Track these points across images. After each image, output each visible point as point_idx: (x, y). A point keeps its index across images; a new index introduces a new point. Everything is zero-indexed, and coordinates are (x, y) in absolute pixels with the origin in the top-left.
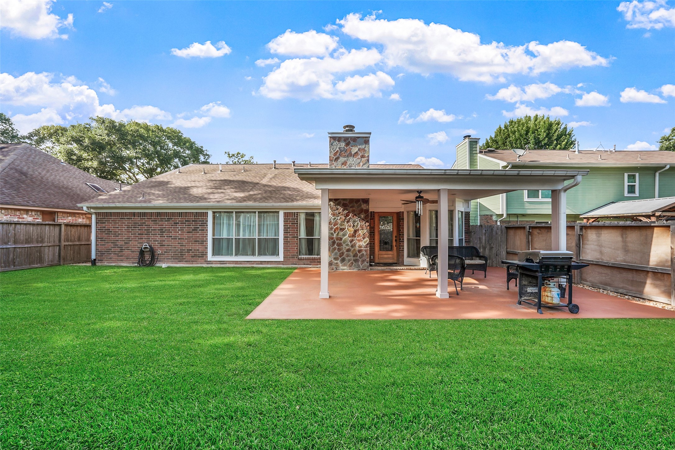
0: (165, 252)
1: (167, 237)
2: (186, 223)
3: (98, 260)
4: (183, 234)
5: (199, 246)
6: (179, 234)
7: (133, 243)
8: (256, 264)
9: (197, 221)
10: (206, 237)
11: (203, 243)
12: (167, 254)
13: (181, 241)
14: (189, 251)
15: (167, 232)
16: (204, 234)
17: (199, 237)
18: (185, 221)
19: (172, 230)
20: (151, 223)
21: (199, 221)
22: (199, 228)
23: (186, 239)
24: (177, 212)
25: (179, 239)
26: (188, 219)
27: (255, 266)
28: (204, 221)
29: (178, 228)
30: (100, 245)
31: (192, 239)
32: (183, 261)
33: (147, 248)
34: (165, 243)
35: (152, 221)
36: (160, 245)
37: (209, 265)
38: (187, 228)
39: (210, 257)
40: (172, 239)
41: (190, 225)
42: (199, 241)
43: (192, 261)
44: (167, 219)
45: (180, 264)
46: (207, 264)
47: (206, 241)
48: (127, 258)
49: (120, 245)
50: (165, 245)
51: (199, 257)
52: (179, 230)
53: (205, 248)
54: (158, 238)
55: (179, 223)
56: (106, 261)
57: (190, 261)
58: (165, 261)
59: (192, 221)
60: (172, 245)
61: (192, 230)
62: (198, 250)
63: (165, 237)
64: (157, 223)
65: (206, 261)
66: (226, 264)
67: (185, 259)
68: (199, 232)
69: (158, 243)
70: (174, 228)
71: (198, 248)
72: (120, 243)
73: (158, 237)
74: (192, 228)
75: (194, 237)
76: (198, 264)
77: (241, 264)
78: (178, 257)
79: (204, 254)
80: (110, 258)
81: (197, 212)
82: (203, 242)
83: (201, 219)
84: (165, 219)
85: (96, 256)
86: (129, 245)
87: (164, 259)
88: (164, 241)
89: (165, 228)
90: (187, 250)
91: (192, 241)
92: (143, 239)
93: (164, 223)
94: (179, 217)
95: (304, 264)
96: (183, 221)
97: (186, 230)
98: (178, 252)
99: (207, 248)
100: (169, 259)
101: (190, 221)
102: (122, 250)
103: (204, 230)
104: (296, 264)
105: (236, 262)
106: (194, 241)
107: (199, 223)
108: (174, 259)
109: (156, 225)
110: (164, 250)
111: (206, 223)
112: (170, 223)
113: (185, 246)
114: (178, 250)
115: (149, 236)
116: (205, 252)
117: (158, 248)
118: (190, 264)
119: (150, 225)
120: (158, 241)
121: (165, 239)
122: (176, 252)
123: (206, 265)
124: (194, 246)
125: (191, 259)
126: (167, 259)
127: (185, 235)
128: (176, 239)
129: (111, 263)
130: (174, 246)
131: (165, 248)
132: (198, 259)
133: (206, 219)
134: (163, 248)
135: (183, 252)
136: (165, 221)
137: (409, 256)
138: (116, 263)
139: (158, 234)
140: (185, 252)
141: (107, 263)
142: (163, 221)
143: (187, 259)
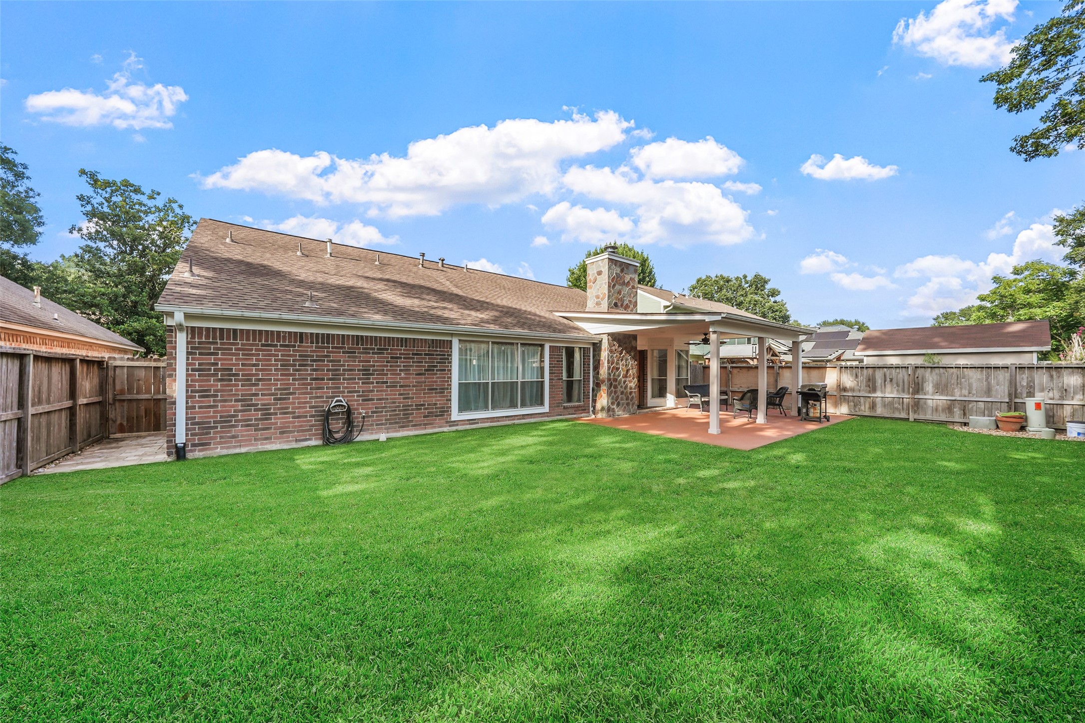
0: (373, 412)
1: (377, 383)
2: (414, 358)
3: (194, 445)
4: (409, 378)
5: (436, 397)
6: (400, 379)
7: (298, 398)
8: (518, 419)
9: (433, 355)
10: (448, 381)
11: (444, 392)
12: (377, 417)
13: (404, 390)
14: (419, 406)
15: (377, 375)
16: (445, 378)
17: (436, 382)
18: (413, 354)
19: (387, 370)
20: (342, 357)
21: (437, 355)
22: (436, 366)
23: (414, 386)
24: (398, 338)
25: (401, 386)
26: (417, 350)
27: (516, 422)
28: (445, 355)
29: (400, 366)
30: (200, 407)
31: (425, 386)
32: (408, 426)
33: (342, 405)
34: (375, 395)
35: (344, 352)
36: (363, 400)
37: (454, 428)
38: (417, 366)
39: (455, 415)
40: (387, 387)
41: (422, 362)
42: (436, 389)
43: (425, 424)
44: (378, 349)
45: (403, 431)
46: (450, 426)
47: (448, 389)
48: (282, 433)
49: (263, 405)
50: (373, 400)
51: (436, 416)
52: (401, 370)
53: (447, 400)
54: (359, 386)
55: (401, 358)
56: (220, 443)
57: (420, 425)
58: (372, 430)
59: (426, 354)
60: (387, 399)
61: (426, 370)
62: (436, 404)
63: (373, 383)
64: (356, 357)
65: (447, 422)
66: (478, 423)
67: (412, 421)
68: (436, 374)
69: (358, 396)
70: (391, 366)
71: (436, 400)
72: (260, 401)
73: (358, 383)
74: (424, 366)
75: (428, 382)
76: (435, 427)
77: (498, 421)
78: (400, 419)
79: (445, 411)
80: (233, 437)
81: (433, 340)
82: (444, 390)
83: (440, 351)
84: (374, 349)
85: (187, 435)
86: (287, 403)
87: (372, 425)
88: (373, 391)
89: (374, 366)
90: (416, 405)
91: (425, 389)
92: (323, 388)
93: (371, 357)
94: (402, 346)
95: (569, 414)
96: (409, 354)
97: (413, 370)
98: (399, 411)
99: (450, 400)
100: (382, 424)
101: (421, 354)
102: (267, 416)
103: (445, 370)
104: (561, 415)
105: (492, 419)
106: (428, 389)
107: (437, 359)
108: (390, 424)
109: (355, 361)
110: (370, 408)
111: (448, 359)
112: (385, 358)
113: (413, 398)
114: (399, 406)
115: (338, 384)
116: (447, 407)
117: (358, 405)
118: (422, 429)
119: (340, 361)
120: (359, 392)
121: (374, 387)
122: (395, 410)
123: (448, 428)
124: (428, 397)
125: (424, 420)
126: (377, 425)
127: (413, 378)
128: (396, 386)
129: (235, 447)
130: (391, 399)
131: (373, 404)
132: (435, 420)
133: (448, 351)
134: (368, 404)
135: (408, 410)
136: (373, 353)
137: (653, 397)
138: (252, 445)
139: (359, 379)
140: (412, 410)
141: (222, 448)
142: (369, 353)
143: (417, 421)
